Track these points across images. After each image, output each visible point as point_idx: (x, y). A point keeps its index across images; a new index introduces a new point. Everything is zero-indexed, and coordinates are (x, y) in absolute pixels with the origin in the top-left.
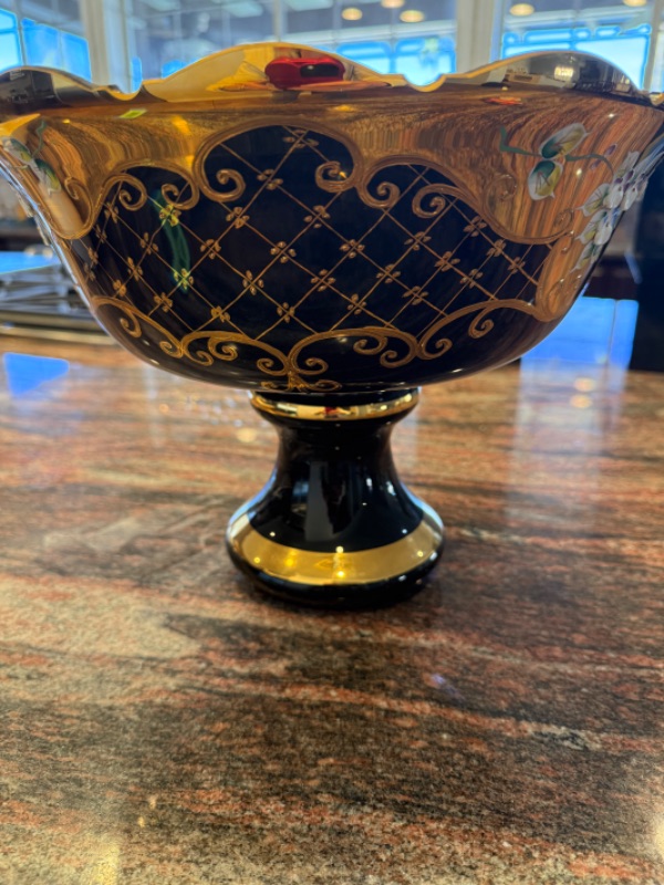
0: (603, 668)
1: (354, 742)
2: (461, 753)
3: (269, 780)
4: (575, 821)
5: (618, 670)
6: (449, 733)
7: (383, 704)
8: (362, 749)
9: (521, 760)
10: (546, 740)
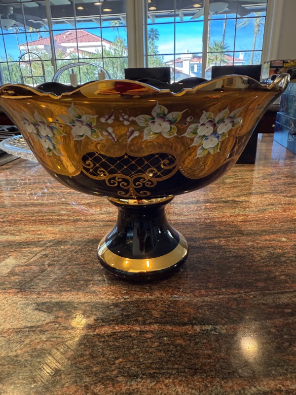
0: (221, 296)
1: (129, 349)
2: (173, 345)
3: (95, 376)
4: (221, 366)
5: (227, 296)
6: (166, 336)
7: (138, 329)
8: (133, 351)
9: (196, 343)
10: (205, 332)
